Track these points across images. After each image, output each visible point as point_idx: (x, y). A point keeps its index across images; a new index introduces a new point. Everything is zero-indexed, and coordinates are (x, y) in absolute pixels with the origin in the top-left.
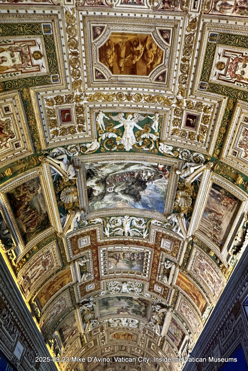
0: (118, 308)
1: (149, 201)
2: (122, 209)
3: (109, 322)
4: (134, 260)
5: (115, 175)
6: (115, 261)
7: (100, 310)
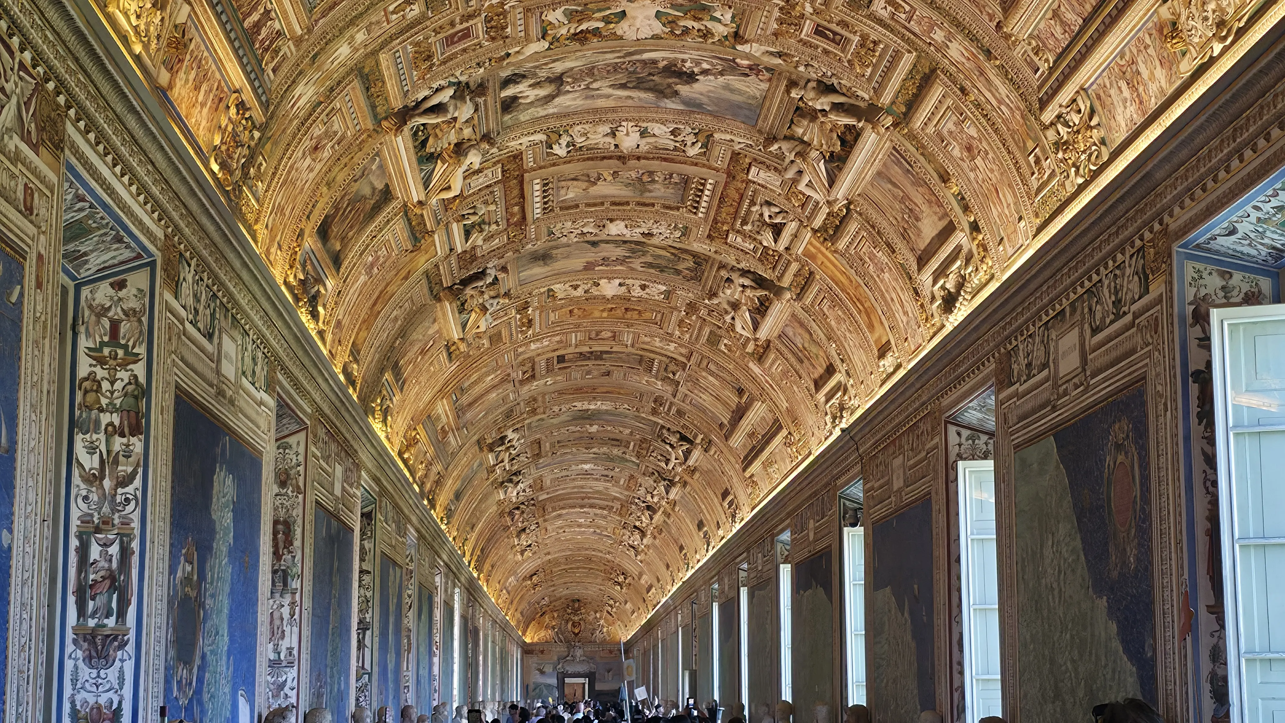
0: (590, 260)
1: (705, 100)
2: (614, 110)
3: (550, 290)
4: (653, 181)
5: (593, 68)
6: (584, 185)
7: (519, 273)
